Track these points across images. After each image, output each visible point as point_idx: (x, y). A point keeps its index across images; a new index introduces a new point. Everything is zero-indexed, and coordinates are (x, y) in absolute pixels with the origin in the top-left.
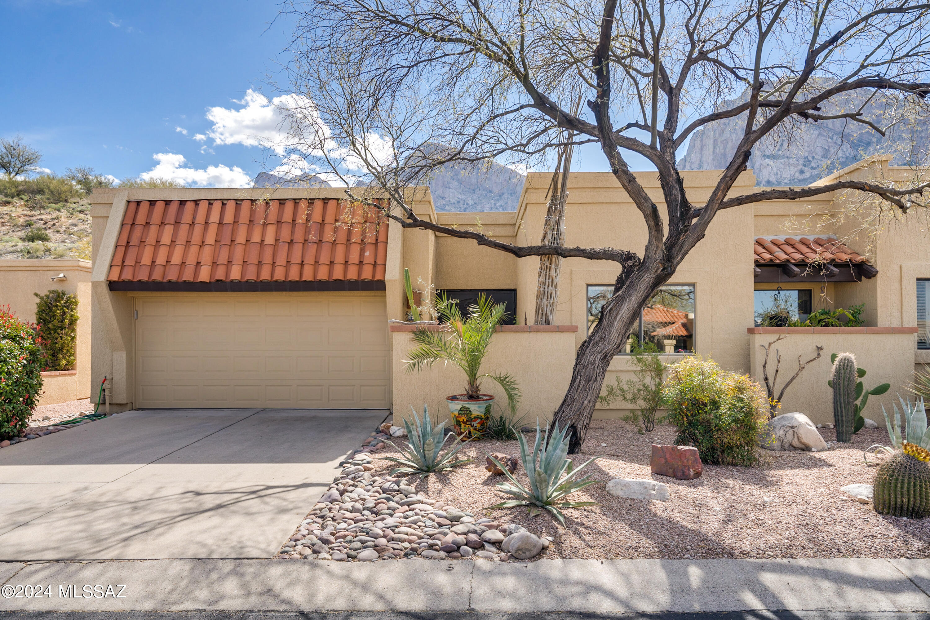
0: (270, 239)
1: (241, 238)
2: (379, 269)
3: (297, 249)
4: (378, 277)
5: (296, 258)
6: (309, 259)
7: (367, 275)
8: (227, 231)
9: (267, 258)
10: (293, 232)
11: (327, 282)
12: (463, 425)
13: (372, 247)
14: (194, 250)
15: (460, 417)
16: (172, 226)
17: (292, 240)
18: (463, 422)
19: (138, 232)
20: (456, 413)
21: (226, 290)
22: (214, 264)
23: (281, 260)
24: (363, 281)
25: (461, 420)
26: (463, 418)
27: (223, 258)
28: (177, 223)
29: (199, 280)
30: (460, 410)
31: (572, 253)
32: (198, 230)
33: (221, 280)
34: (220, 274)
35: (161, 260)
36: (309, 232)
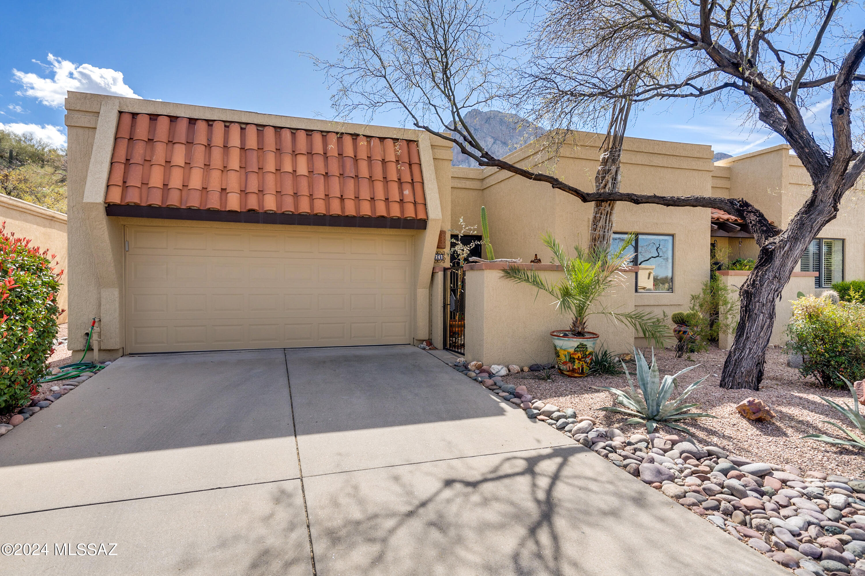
0: (302, 169)
1: (270, 166)
2: (420, 208)
3: (335, 183)
4: (421, 216)
5: (336, 191)
6: (350, 193)
7: (410, 213)
8: (253, 157)
9: (304, 190)
10: (326, 165)
11: (370, 218)
12: (577, 361)
13: (409, 186)
14: (215, 175)
15: (575, 354)
16: (184, 146)
17: (327, 173)
18: (578, 359)
19: (139, 151)
20: (572, 351)
21: (257, 222)
22: (244, 193)
23: (320, 192)
24: (406, 219)
25: (576, 357)
26: (579, 355)
27: (253, 185)
28: (189, 143)
29: (228, 209)
30: (577, 347)
31: (650, 200)
32: (217, 154)
33: (254, 210)
34: (253, 203)
35: (176, 182)
36: (342, 166)
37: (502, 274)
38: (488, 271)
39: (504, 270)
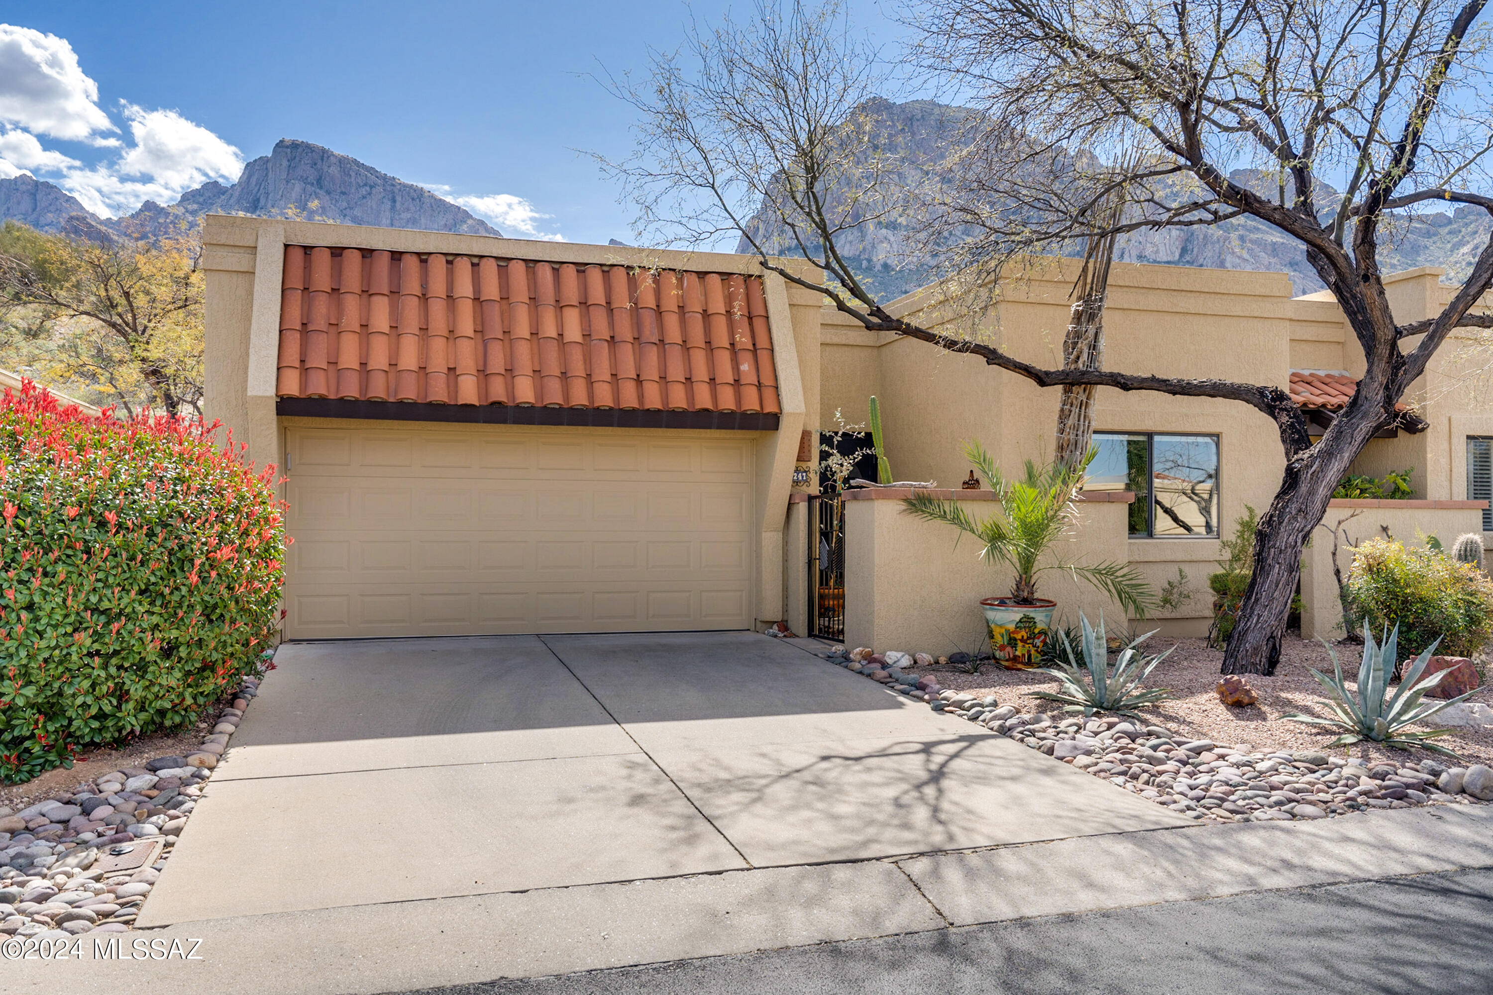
0: (573, 333)
1: (523, 329)
2: (768, 394)
3: (627, 353)
4: (770, 408)
5: (628, 370)
6: (651, 372)
7: (751, 403)
8: (494, 314)
9: (578, 368)
10: (611, 324)
11: (684, 412)
12: (1020, 644)
13: (749, 356)
14: (438, 345)
15: (1018, 633)
16: (386, 299)
17: (612, 337)
18: (1022, 640)
19: (322, 308)
20: (1012, 627)
21: (504, 421)
22: (483, 374)
23: (603, 372)
24: (744, 414)
25: (1019, 637)
26: (1023, 633)
27: (497, 363)
28: (395, 293)
29: (460, 402)
30: (1020, 621)
31: (1145, 385)
32: (438, 309)
33: (499, 403)
34: (498, 392)
35: (379, 360)
36: (637, 324)
37: (903, 506)
38: (880, 501)
39: (906, 500)
